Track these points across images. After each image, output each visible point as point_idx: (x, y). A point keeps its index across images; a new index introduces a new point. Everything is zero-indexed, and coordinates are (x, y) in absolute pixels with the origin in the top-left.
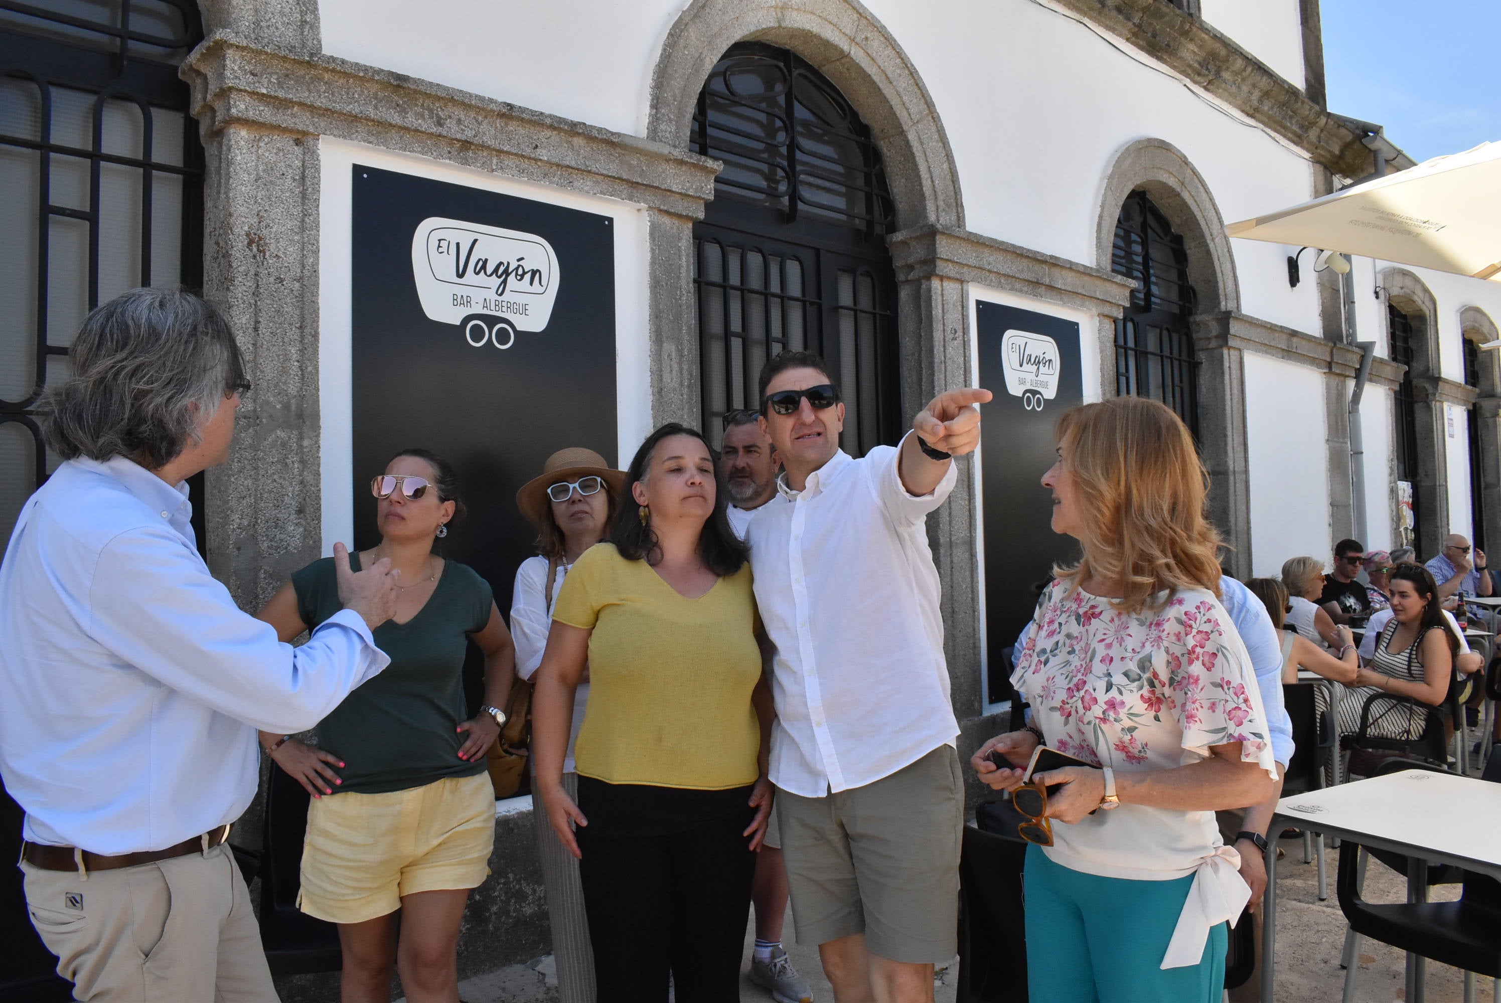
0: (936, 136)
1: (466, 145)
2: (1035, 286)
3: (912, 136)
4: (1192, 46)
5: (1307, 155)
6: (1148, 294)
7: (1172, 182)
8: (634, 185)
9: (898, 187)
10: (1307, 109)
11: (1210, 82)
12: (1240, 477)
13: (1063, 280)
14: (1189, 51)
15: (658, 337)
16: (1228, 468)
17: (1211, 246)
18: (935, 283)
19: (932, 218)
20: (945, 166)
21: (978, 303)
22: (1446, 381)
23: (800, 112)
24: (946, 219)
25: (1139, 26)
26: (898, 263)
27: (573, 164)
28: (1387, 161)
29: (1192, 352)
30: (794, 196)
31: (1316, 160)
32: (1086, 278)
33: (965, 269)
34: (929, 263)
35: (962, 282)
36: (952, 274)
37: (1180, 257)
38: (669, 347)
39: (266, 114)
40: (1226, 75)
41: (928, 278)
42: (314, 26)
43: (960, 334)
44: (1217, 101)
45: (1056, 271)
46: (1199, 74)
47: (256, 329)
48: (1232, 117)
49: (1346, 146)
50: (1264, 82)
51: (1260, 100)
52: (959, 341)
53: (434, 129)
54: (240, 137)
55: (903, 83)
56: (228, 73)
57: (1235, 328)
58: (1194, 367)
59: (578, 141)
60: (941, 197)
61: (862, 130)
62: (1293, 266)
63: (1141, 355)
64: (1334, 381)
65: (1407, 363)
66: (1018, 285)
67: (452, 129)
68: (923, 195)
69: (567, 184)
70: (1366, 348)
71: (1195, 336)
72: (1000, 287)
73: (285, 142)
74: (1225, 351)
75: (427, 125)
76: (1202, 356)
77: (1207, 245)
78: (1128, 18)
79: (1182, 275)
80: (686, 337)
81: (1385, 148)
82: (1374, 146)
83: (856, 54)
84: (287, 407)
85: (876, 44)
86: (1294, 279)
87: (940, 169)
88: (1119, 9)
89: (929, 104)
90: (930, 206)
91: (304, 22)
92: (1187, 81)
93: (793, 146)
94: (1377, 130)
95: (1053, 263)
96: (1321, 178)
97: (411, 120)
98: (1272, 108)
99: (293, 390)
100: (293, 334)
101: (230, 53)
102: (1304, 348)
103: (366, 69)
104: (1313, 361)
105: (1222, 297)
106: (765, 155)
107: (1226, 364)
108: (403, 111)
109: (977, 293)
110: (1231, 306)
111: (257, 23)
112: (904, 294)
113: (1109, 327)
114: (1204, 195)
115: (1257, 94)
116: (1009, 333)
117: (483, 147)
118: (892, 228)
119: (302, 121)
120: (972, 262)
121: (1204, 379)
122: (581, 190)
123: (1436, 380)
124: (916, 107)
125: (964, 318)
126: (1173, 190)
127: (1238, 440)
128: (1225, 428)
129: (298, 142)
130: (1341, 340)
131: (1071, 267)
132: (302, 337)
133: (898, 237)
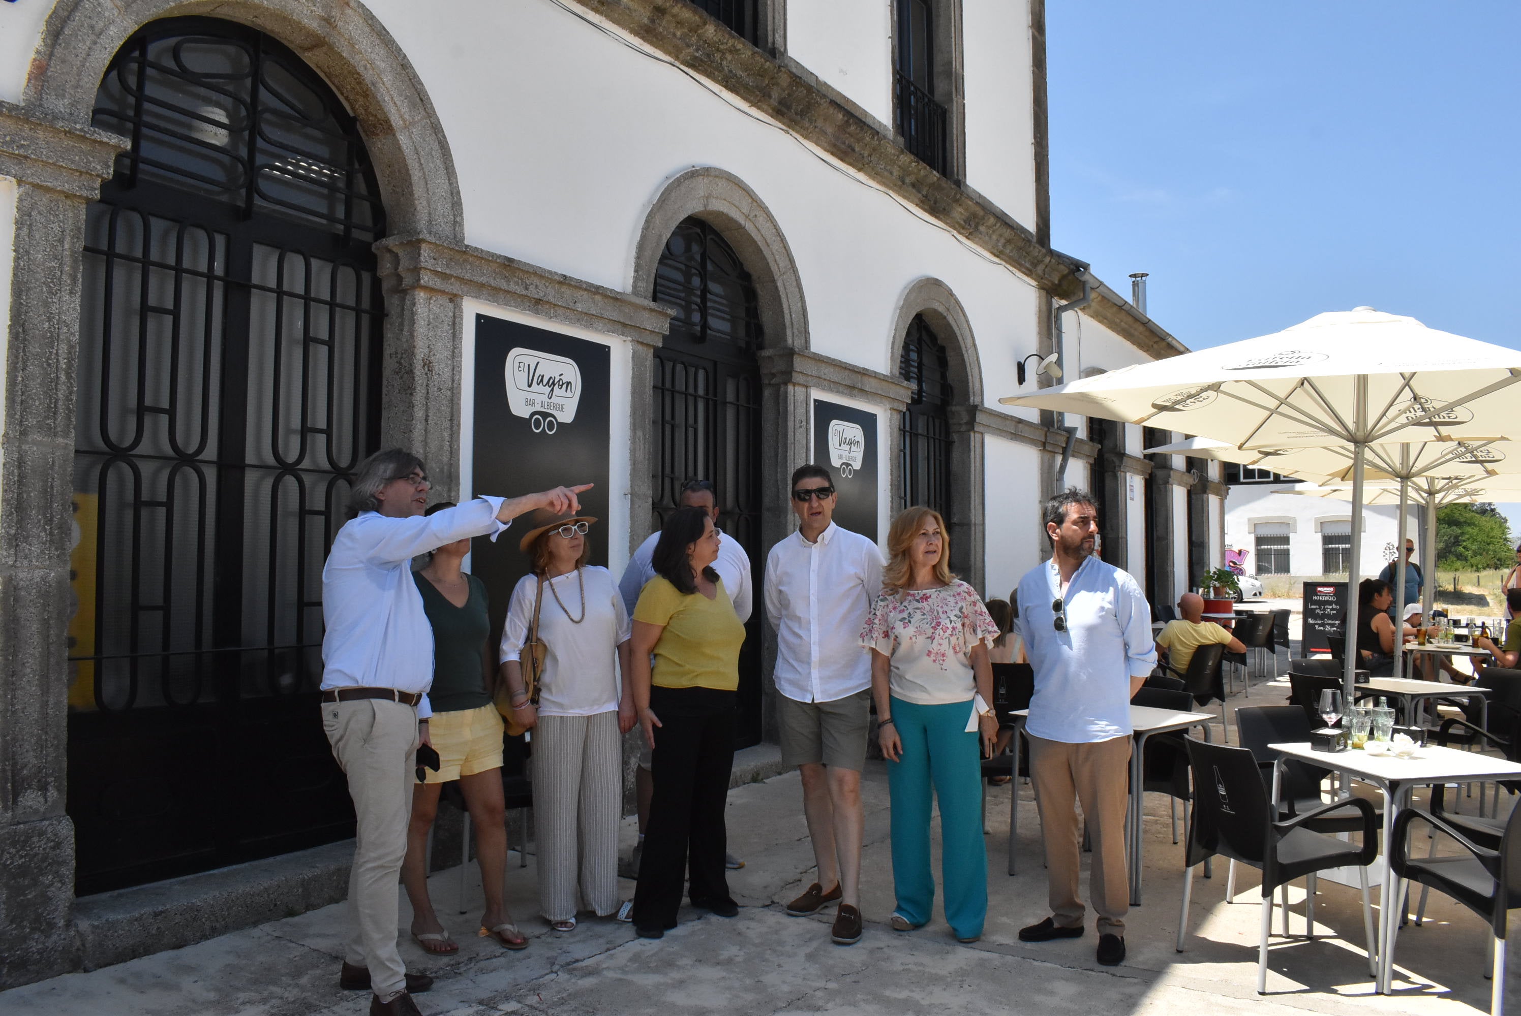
0: (794, 284)
1: (538, 301)
2: (852, 390)
3: (779, 284)
4: (960, 210)
5: (1034, 283)
6: (920, 391)
7: (941, 309)
8: (624, 325)
9: (766, 317)
10: (1037, 251)
11: (971, 233)
12: (979, 528)
13: (870, 385)
14: (958, 212)
15: (634, 427)
16: (971, 521)
17: (966, 355)
18: (790, 388)
19: (790, 341)
20: (799, 304)
21: (815, 401)
22: (1130, 457)
23: (710, 267)
24: (798, 344)
25: (926, 196)
26: (764, 371)
27: (594, 313)
28: (1092, 289)
29: (948, 433)
30: (705, 326)
31: (1041, 287)
32: (884, 383)
33: (810, 378)
34: (787, 376)
35: (807, 387)
36: (802, 382)
37: (942, 362)
38: (639, 433)
39: (437, 283)
40: (982, 228)
41: (786, 384)
42: (461, 225)
43: (804, 423)
44: (974, 246)
45: (866, 379)
46: (963, 228)
47: (426, 420)
48: (984, 258)
49: (1063, 277)
50: (1008, 233)
51: (1004, 246)
52: (803, 430)
53: (524, 292)
54: (421, 296)
55: (776, 246)
56: (422, 258)
57: (980, 417)
58: (949, 445)
59: (598, 298)
60: (795, 326)
61: (746, 277)
62: (1021, 368)
63: (914, 435)
64: (1047, 456)
65: (1101, 442)
66: (841, 389)
67: (533, 293)
68: (784, 325)
69: (589, 326)
70: (1071, 431)
71: (951, 421)
72: (830, 390)
73: (444, 300)
74: (972, 434)
75: (520, 290)
76: (955, 437)
77: (962, 355)
78: (919, 192)
79: (944, 376)
80: (648, 427)
81: (1091, 280)
82: (1086, 277)
83: (749, 227)
84: (442, 471)
85: (761, 219)
86: (1021, 379)
87: (796, 307)
88: (913, 185)
89: (792, 261)
90: (789, 333)
91: (455, 222)
92: (955, 233)
93: (705, 291)
94: (1086, 267)
95: (864, 373)
96: (1044, 300)
97: (513, 287)
98: (1011, 251)
99: (445, 459)
100: (447, 424)
101: (423, 245)
102: (1027, 432)
103: (493, 255)
104: (1032, 442)
105: (971, 394)
106: (683, 295)
107: (972, 444)
108: (508, 281)
109: (817, 394)
110: (977, 401)
111: (430, 222)
112: (767, 393)
113: (897, 417)
114: (963, 318)
115: (1003, 241)
116: (834, 422)
117: (548, 302)
118: (761, 347)
119: (455, 287)
120: (814, 373)
121: (956, 455)
122: (596, 329)
123: (1122, 455)
124: (783, 263)
125: (807, 412)
126: (941, 314)
127: (978, 501)
128: (970, 491)
129: (451, 300)
130: (1053, 426)
131: (875, 375)
132: (452, 427)
133: (767, 353)
